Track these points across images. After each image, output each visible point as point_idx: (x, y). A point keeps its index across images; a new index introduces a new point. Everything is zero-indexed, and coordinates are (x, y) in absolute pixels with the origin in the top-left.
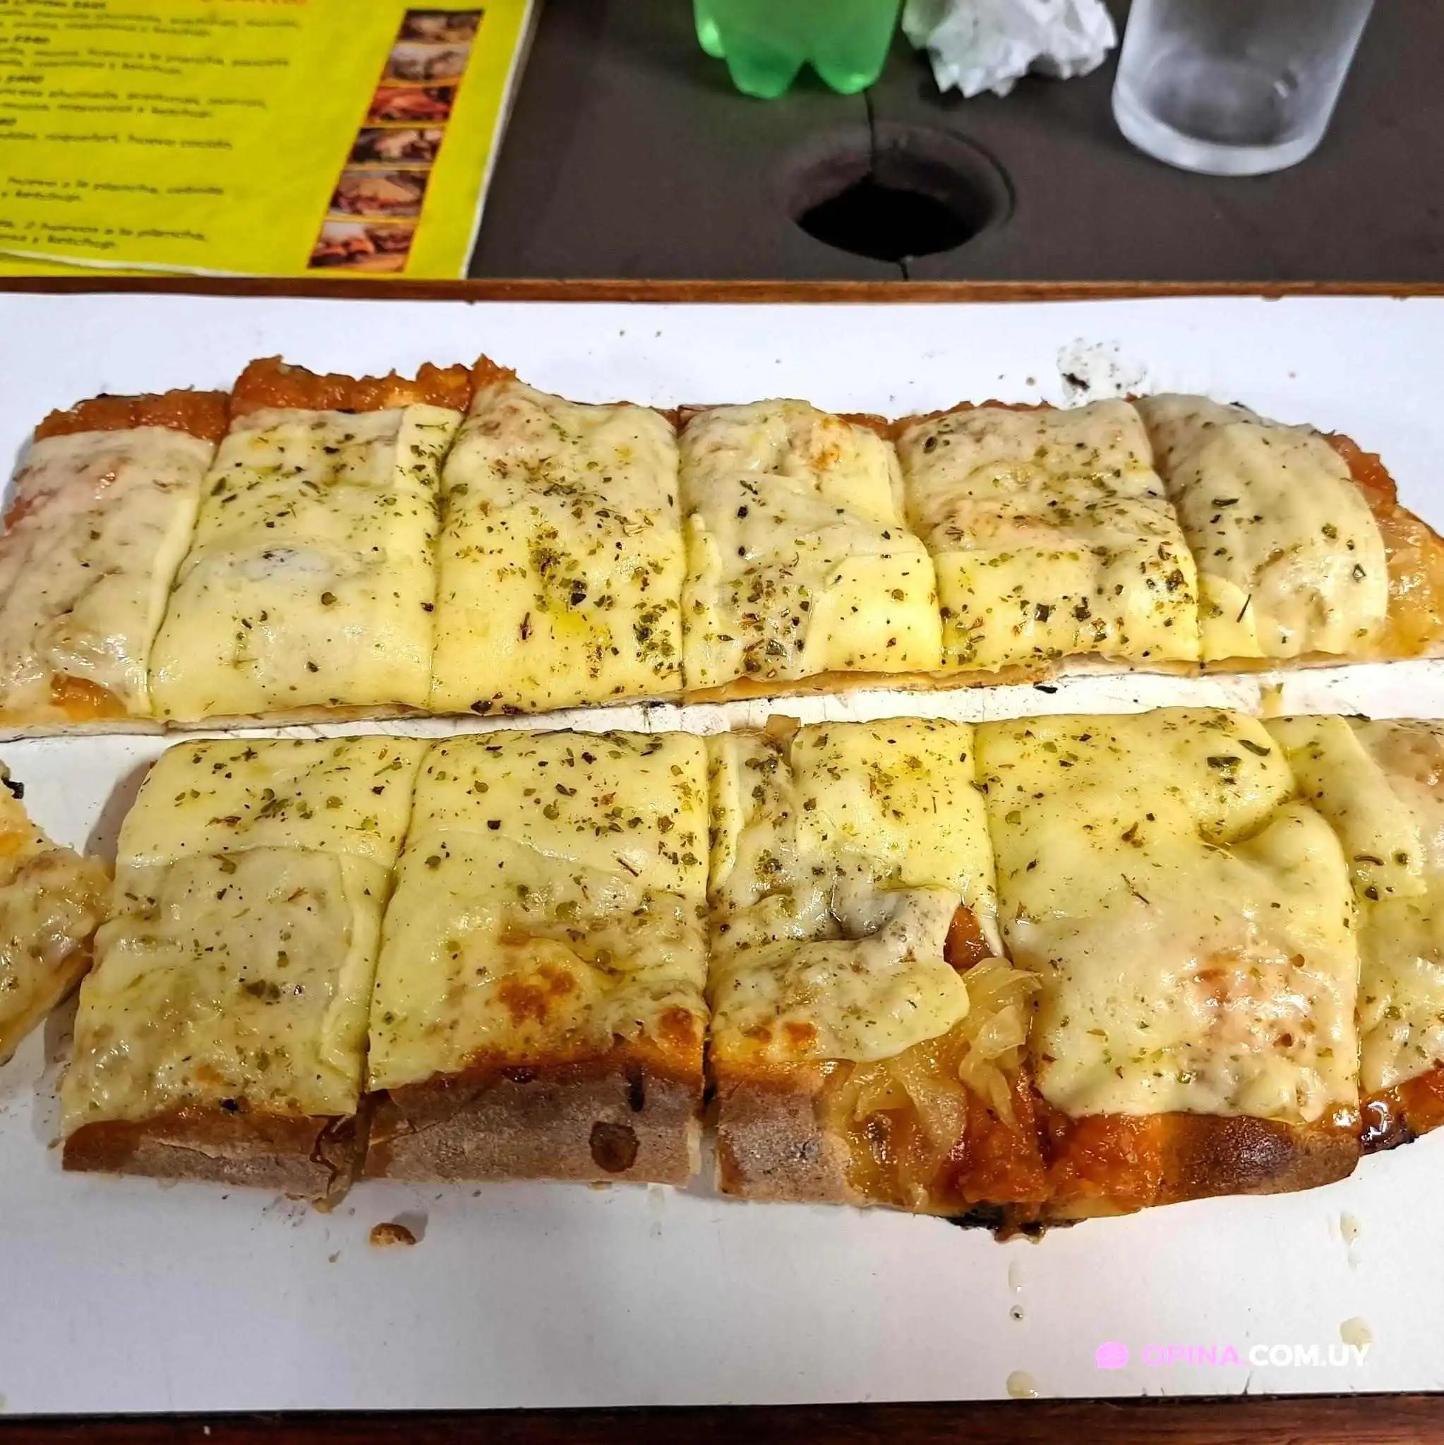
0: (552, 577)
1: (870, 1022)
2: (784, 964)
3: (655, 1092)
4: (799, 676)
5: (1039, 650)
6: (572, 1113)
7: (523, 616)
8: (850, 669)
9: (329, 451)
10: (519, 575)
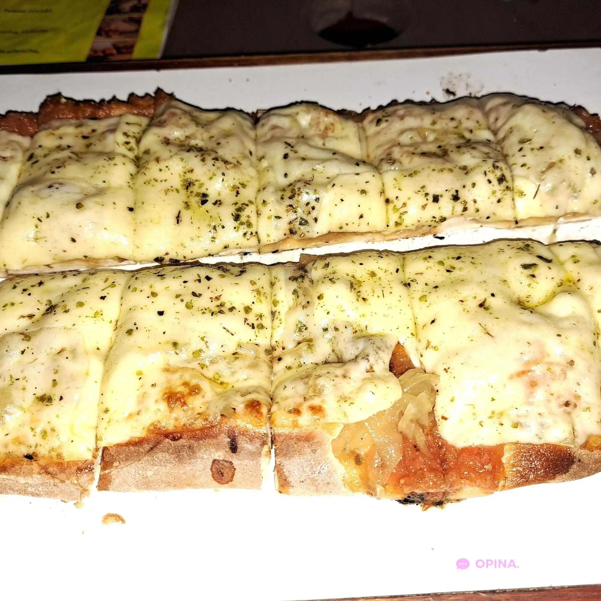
0: (192, 192)
1: (351, 403)
2: (308, 376)
3: (243, 443)
4: (316, 235)
5: (434, 217)
6: (201, 455)
7: (178, 212)
8: (341, 231)
9: (84, 137)
10: (175, 192)
